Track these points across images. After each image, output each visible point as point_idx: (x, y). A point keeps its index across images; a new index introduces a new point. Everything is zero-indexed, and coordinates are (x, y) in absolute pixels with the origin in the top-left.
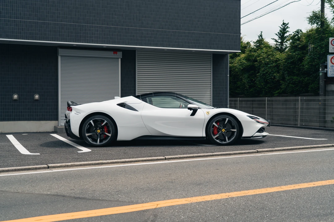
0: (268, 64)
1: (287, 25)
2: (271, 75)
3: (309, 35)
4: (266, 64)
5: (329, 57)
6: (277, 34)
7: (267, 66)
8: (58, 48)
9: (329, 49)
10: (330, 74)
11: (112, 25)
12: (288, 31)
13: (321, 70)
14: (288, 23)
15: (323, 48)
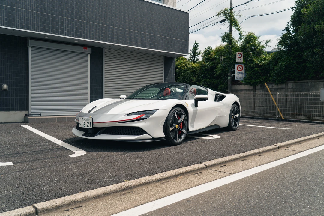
0: (186, 70)
1: (198, 45)
2: (189, 78)
3: (219, 51)
4: (185, 70)
5: (236, 66)
6: (192, 50)
7: (186, 72)
8: (28, 39)
9: (236, 60)
10: (236, 78)
11: (85, 21)
12: (198, 49)
13: (229, 75)
14: (199, 43)
15: (232, 59)
